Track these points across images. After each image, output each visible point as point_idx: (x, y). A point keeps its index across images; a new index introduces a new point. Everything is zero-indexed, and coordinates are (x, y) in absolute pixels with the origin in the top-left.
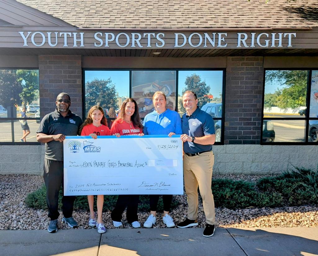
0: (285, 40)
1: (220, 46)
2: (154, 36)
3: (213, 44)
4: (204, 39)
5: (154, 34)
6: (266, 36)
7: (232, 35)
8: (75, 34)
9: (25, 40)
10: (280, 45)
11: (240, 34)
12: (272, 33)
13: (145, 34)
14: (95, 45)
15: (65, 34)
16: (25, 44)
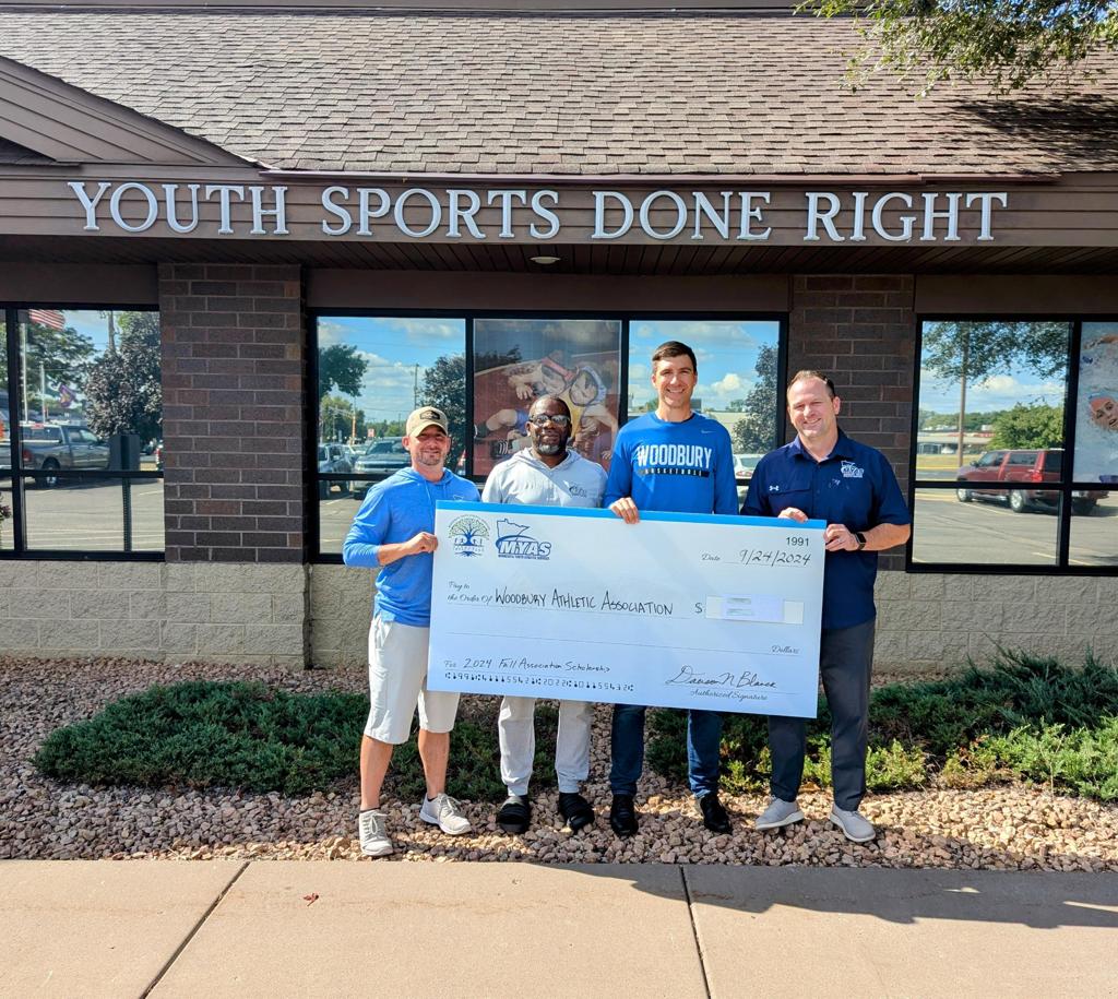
0: (969, 216)
1: (745, 234)
2: (524, 201)
3: (723, 228)
4: (691, 211)
5: (522, 194)
6: (905, 202)
7: (787, 201)
8: (256, 191)
9: (90, 208)
10: (952, 235)
11: (813, 197)
12: (924, 195)
13: (492, 194)
14: (326, 229)
15: (225, 190)
16: (91, 224)
